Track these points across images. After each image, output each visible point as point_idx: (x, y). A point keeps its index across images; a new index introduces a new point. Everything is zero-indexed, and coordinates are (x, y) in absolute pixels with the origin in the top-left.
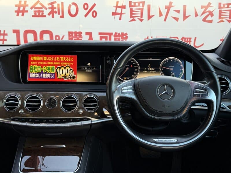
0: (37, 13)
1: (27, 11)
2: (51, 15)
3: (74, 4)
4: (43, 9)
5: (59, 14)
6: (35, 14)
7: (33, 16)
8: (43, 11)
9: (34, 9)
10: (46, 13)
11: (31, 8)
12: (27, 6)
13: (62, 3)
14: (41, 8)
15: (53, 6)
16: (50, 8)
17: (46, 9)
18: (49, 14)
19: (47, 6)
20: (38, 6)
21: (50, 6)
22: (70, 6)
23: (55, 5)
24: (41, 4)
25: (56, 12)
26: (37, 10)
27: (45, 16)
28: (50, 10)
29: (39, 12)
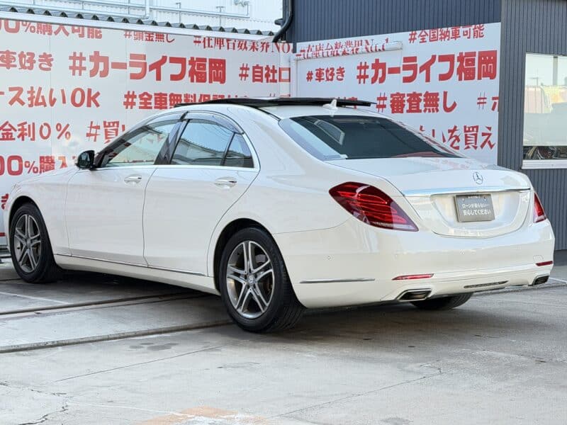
0: (5, 136)
2: (21, 138)
3: (46, 124)
4: (13, 131)
5: (29, 136)
6: (3, 137)
8: (11, 134)
10: (15, 134)
13: (34, 124)
14: (10, 130)
15: (23, 127)
16: (19, 130)
17: (15, 130)
18: (19, 137)
19: (17, 128)
20: (7, 127)
21: (20, 127)
22: (42, 127)
23: (26, 126)
24: (10, 125)
25: (26, 134)
26: (5, 132)
27: (14, 139)
28: (20, 132)
29: (7, 134)
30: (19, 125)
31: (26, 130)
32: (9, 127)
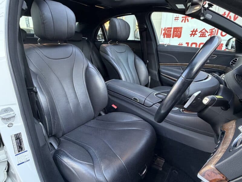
1: (196, 34)
4: (206, 33)
5: (214, 34)
6: (201, 35)
7: (199, 37)
8: (205, 34)
9: (200, 33)
11: (199, 33)
12: (197, 31)
14: (205, 32)
16: (210, 32)
18: (209, 35)
19: (209, 31)
20: (204, 31)
21: (211, 31)
24: (205, 30)
26: (202, 33)
27: (206, 37)
28: (210, 33)
29: (203, 34)
30: (210, 30)
31: (214, 32)
32: (205, 31)
